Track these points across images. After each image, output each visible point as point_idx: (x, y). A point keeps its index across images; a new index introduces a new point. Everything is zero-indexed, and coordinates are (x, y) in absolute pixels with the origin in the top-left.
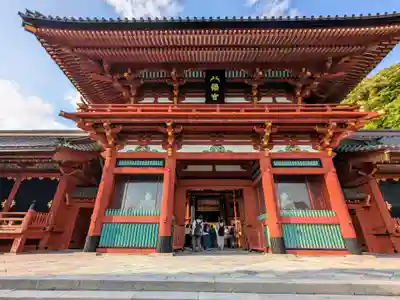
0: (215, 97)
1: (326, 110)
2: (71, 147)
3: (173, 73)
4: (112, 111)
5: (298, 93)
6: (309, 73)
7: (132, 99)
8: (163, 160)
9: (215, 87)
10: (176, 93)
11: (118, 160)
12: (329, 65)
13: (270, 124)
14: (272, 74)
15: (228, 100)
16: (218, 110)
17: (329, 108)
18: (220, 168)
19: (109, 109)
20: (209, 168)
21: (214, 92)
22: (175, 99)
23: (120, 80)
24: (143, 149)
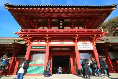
0: (61, 27)
1: (93, 31)
2: (17, 42)
3: (48, 20)
4: (30, 31)
5: (85, 26)
6: (88, 21)
7: (36, 28)
8: (45, 46)
9: (61, 24)
10: (49, 26)
11: (31, 46)
13: (77, 35)
14: (78, 20)
15: (65, 28)
16: (62, 31)
17: (94, 31)
18: (63, 49)
19: (29, 31)
20: (59, 49)
21: (61, 26)
22: (49, 28)
23: (32, 22)
24: (39, 43)
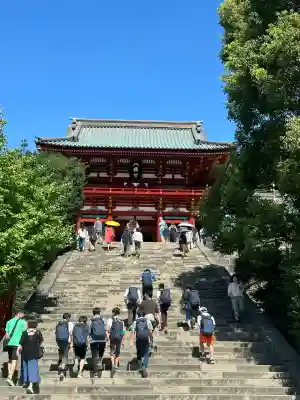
0: (136, 175)
1: (192, 192)
8: (107, 215)
9: (136, 169)
12: (202, 161)
24: (94, 208)
